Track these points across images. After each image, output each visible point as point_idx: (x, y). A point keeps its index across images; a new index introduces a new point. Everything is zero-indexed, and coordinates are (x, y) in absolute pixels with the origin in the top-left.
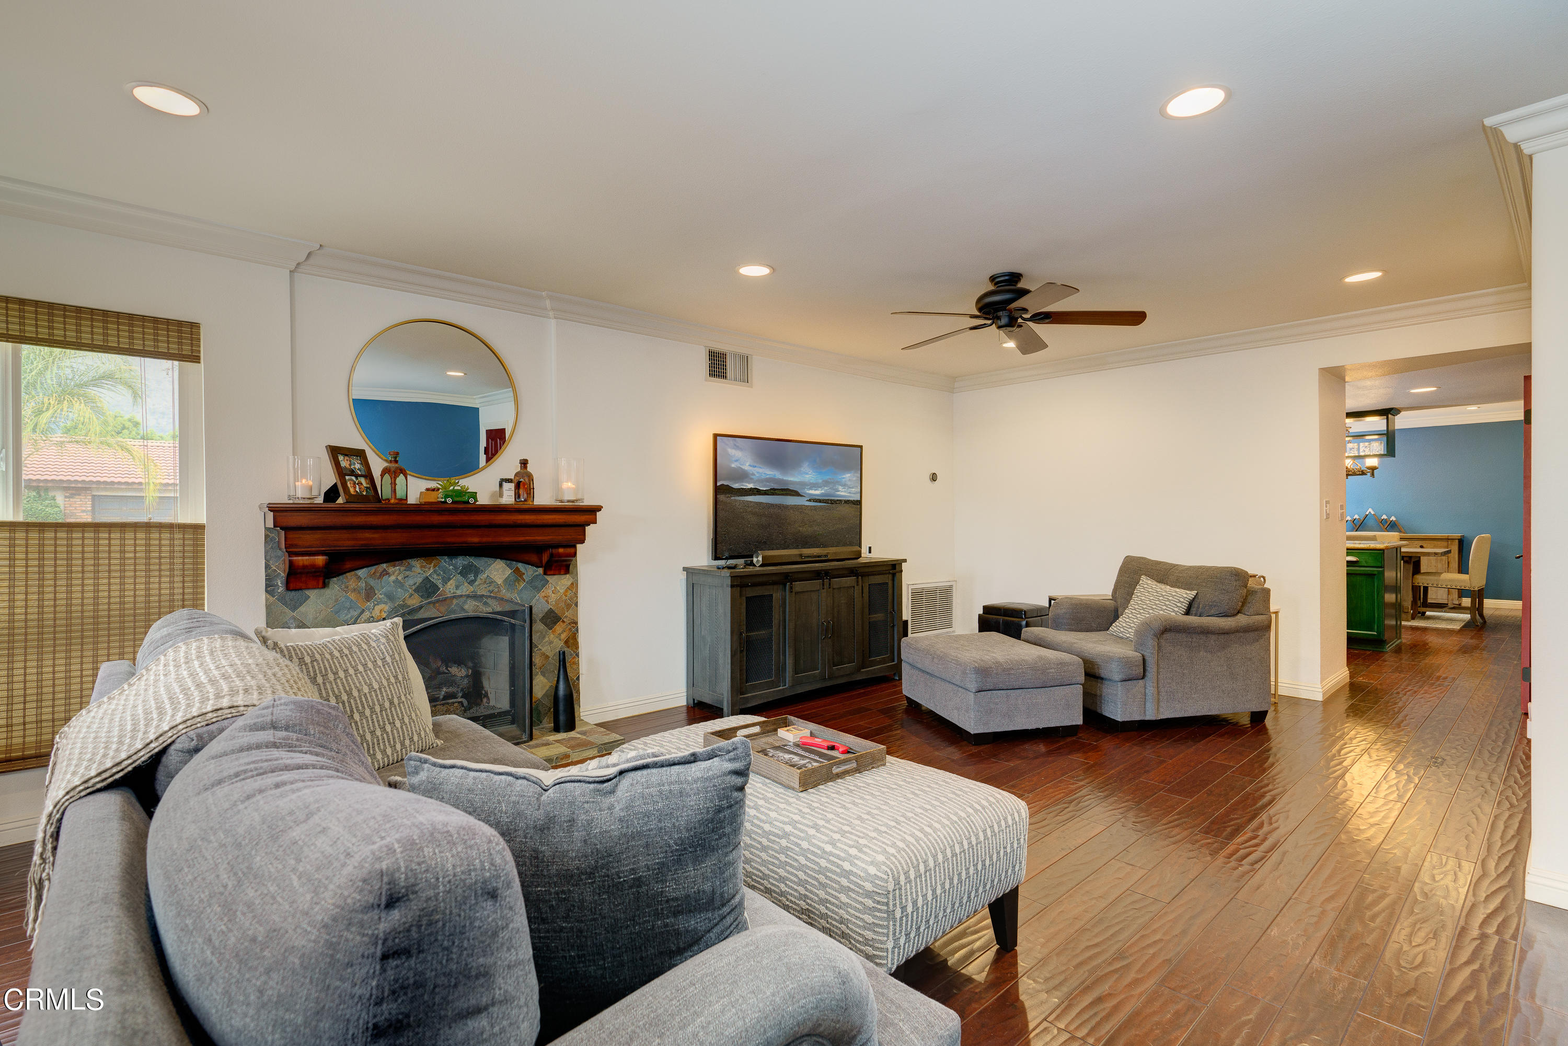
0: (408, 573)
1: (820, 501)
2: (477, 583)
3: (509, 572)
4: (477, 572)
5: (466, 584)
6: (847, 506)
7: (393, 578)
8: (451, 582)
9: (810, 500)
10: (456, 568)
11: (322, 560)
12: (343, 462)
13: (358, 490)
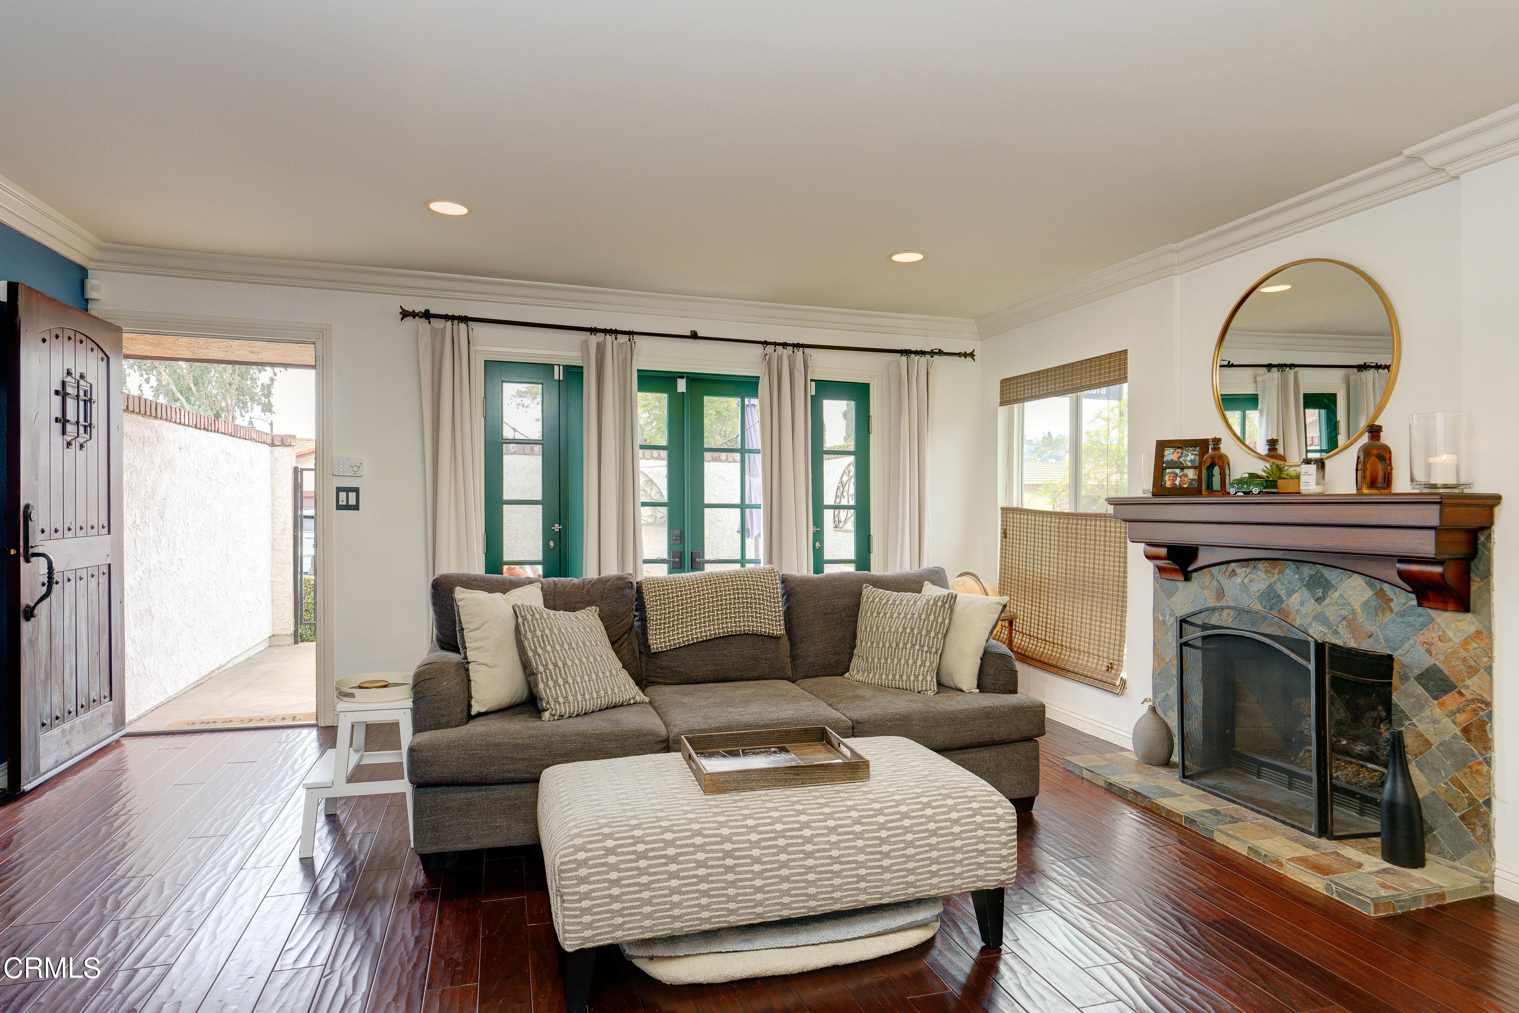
0: (1253, 576)
2: (1326, 602)
3: (1369, 593)
4: (1327, 586)
5: (1313, 601)
7: (1239, 580)
8: (1296, 595)
10: (1301, 579)
11: (1163, 551)
12: (1170, 455)
13: (1177, 483)
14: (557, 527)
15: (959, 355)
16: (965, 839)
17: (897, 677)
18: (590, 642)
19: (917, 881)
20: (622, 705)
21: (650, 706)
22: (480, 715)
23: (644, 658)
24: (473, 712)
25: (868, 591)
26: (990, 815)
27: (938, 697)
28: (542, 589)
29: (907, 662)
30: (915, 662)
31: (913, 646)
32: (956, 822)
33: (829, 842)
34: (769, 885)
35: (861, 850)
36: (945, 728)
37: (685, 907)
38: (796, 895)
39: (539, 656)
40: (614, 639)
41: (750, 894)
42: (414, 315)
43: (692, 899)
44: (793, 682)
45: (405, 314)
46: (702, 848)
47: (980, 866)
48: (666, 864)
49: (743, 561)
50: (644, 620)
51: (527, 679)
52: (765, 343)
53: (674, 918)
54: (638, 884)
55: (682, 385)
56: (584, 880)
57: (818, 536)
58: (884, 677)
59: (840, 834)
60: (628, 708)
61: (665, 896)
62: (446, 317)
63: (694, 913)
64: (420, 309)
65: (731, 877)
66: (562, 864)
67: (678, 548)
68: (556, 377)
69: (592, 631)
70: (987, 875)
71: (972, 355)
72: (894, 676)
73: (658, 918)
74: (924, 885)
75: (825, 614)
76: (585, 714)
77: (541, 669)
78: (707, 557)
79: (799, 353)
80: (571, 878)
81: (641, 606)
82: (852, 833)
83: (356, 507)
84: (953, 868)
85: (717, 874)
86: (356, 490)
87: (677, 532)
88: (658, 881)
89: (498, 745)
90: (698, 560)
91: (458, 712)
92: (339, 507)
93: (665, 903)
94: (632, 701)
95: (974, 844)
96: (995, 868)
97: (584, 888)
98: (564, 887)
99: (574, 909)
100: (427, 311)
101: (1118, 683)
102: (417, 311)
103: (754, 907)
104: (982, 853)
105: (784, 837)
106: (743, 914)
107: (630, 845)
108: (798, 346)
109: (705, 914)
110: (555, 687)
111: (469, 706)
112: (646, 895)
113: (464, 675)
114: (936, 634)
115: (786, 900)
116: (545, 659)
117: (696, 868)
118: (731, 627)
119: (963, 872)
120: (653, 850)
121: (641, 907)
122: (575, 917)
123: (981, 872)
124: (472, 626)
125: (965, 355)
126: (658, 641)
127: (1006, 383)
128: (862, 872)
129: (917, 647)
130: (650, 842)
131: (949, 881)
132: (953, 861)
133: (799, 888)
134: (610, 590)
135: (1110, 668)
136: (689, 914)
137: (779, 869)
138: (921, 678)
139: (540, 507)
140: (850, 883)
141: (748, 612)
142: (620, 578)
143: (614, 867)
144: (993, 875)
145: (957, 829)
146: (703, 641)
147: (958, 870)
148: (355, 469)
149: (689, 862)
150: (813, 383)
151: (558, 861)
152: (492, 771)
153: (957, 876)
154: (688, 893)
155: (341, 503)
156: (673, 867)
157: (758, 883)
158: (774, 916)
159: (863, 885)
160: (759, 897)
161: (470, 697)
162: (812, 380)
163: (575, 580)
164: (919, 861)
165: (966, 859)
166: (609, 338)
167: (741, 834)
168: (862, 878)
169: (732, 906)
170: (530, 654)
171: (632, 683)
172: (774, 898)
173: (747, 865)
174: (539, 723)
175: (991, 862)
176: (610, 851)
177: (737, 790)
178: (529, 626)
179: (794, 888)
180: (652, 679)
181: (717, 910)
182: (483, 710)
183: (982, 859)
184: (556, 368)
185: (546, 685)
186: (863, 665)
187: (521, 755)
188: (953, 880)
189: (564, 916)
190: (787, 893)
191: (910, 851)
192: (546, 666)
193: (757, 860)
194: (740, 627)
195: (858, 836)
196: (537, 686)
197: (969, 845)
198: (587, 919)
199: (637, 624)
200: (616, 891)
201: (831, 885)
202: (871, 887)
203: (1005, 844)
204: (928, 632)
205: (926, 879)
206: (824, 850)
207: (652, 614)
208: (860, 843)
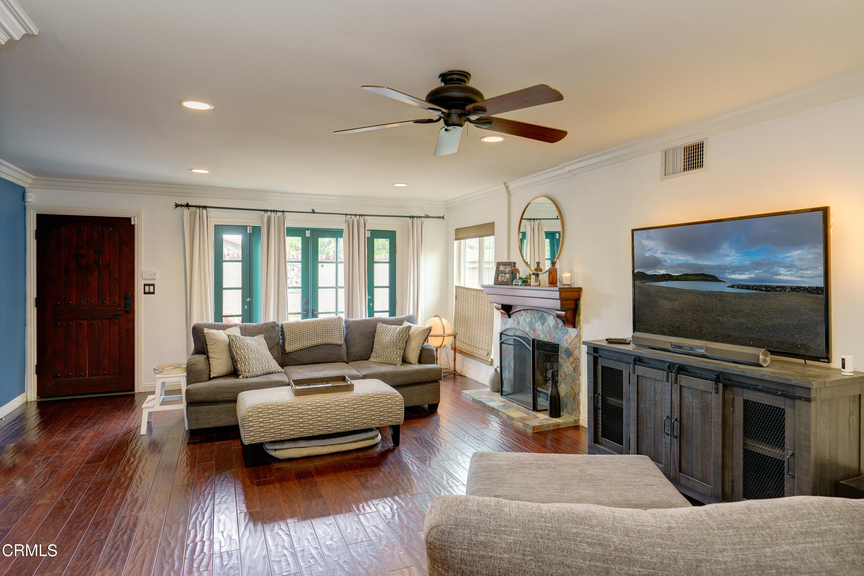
0: (526, 316)
1: (748, 287)
2: (544, 325)
3: (554, 322)
4: (545, 319)
5: (541, 325)
6: (795, 295)
7: (523, 317)
8: (537, 323)
9: (732, 287)
10: (539, 317)
11: (500, 306)
12: (502, 268)
13: (503, 279)
14: (248, 300)
15: (437, 217)
16: (384, 408)
17: (387, 359)
18: (260, 349)
19: (367, 422)
20: (272, 373)
21: (284, 374)
22: (214, 378)
23: (283, 355)
24: (211, 377)
25: (380, 326)
26: (393, 400)
27: (400, 366)
28: (240, 328)
29: (391, 353)
30: (393, 353)
31: (393, 347)
32: (381, 402)
33: (335, 409)
34: (314, 423)
35: (347, 412)
36: (400, 377)
37: (285, 430)
38: (324, 427)
39: (238, 354)
40: (270, 348)
41: (308, 426)
42: (181, 206)
43: (288, 427)
44: (347, 363)
45: (177, 206)
46: (291, 411)
47: (390, 417)
48: (279, 416)
49: (336, 313)
50: (284, 339)
51: (233, 363)
52: (347, 214)
53: (281, 434)
54: (269, 422)
55: (308, 234)
56: (251, 421)
57: (371, 301)
58: (382, 359)
59: (339, 407)
60: (275, 374)
61: (279, 426)
62: (197, 207)
63: (288, 432)
64: (184, 203)
65: (301, 420)
66: (244, 416)
67: (306, 307)
68: (248, 232)
69: (260, 344)
70: (392, 420)
71: (443, 217)
72: (386, 359)
73: (276, 434)
74: (370, 423)
75: (362, 335)
76: (257, 376)
77: (239, 359)
78: (320, 311)
79: (362, 219)
80: (247, 421)
81: (283, 334)
82: (344, 406)
83: (153, 293)
84: (380, 418)
85: (297, 419)
86: (153, 285)
87: (306, 300)
88: (276, 422)
89: (222, 387)
90: (315, 312)
91: (206, 376)
92: (145, 293)
93: (279, 429)
94: (277, 372)
95: (387, 410)
96: (395, 418)
97: (251, 424)
98: (244, 424)
99: (247, 431)
100: (187, 204)
101: (490, 360)
102: (183, 204)
103: (309, 430)
104: (390, 412)
105: (320, 407)
106: (306, 433)
107: (267, 410)
108: (362, 215)
109: (292, 433)
110: (244, 366)
111: (210, 374)
112: (272, 426)
113: (208, 363)
114: (403, 342)
115: (320, 428)
116: (241, 355)
117: (289, 417)
118: (320, 341)
119: (384, 419)
120: (274, 412)
121: (270, 430)
122: (248, 433)
123: (390, 419)
124: (211, 343)
125: (440, 218)
126: (289, 348)
127: (457, 230)
128: (347, 419)
129: (395, 347)
130: (274, 410)
131: (378, 422)
132: (380, 415)
133: (325, 424)
134: (269, 328)
135: (488, 354)
136: (286, 432)
137: (318, 418)
138: (395, 359)
139: (241, 290)
140: (343, 423)
141: (328, 335)
142: (274, 323)
143: (261, 417)
144: (394, 420)
145: (381, 405)
146: (308, 347)
147: (382, 418)
148: (153, 275)
149: (287, 415)
150: (369, 232)
151: (242, 416)
152: (219, 397)
153: (381, 420)
154: (286, 425)
155: (146, 291)
156: (281, 417)
157: (311, 422)
158: (316, 434)
159: (347, 423)
160: (311, 427)
161: (210, 371)
162: (368, 230)
163: (254, 324)
164: (368, 415)
165: (384, 414)
166: (273, 214)
167: (305, 407)
168: (347, 421)
169: (301, 430)
170: (235, 354)
171: (277, 364)
172: (316, 427)
173: (307, 416)
174: (238, 380)
175: (394, 416)
176: (260, 412)
177: (306, 395)
178: (234, 343)
179: (323, 424)
180: (286, 363)
181: (296, 431)
182: (215, 376)
183: (390, 415)
184: (248, 227)
185: (241, 365)
186: (375, 355)
187: (230, 391)
188: (380, 422)
189: (244, 433)
190: (321, 426)
191: (364, 412)
192: (241, 358)
193: (311, 415)
194: (324, 341)
195: (346, 407)
196: (237, 366)
197: (386, 410)
198: (252, 434)
199: (281, 341)
200: (262, 425)
201: (336, 423)
202: (350, 424)
203: (399, 409)
204: (399, 341)
205: (370, 421)
206: (334, 412)
207: (287, 337)
208: (347, 409)
